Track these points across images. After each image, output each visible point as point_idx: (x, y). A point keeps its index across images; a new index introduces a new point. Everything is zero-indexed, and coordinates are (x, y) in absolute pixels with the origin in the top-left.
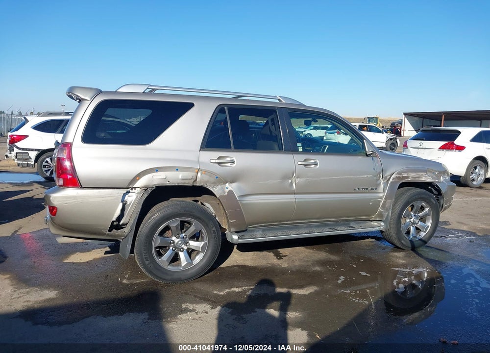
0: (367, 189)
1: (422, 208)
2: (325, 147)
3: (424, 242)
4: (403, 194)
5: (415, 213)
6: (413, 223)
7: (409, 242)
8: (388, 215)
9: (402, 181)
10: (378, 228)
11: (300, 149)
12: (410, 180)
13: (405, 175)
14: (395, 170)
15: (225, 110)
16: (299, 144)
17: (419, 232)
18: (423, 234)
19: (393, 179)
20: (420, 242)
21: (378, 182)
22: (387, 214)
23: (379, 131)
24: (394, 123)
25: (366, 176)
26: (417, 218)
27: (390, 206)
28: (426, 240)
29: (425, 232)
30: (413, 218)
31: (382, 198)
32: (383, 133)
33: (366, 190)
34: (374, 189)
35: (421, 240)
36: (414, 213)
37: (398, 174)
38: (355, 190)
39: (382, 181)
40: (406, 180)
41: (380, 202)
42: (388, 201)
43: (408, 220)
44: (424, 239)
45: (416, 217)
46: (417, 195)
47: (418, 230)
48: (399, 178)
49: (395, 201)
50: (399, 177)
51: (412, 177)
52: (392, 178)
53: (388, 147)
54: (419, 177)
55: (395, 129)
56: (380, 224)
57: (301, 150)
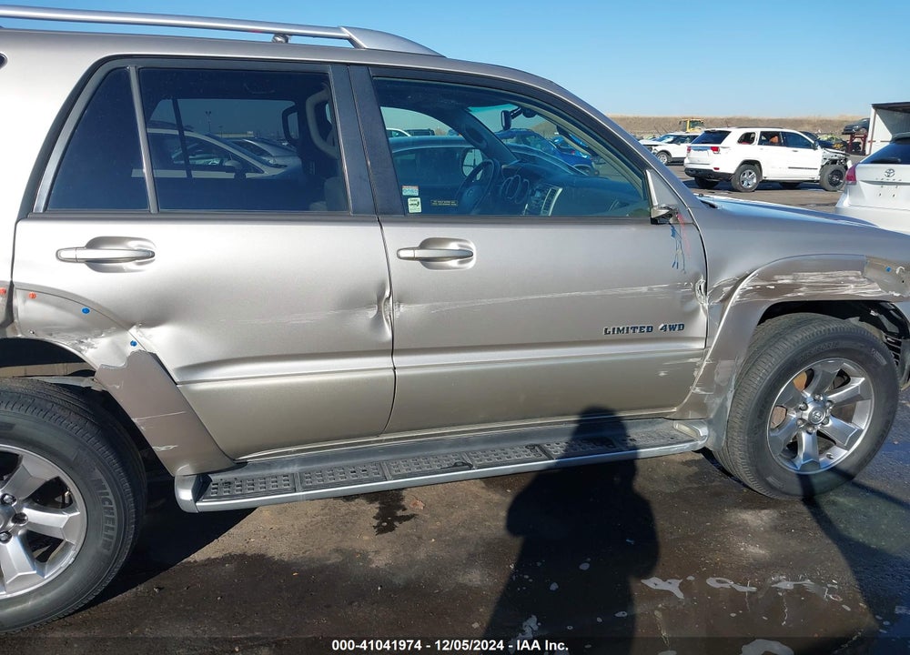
0: (650, 329)
1: (844, 378)
2: (554, 192)
3: (844, 476)
4: (779, 336)
5: (817, 392)
6: (810, 424)
7: (796, 479)
8: (723, 406)
9: (775, 300)
10: (687, 445)
11: (415, 206)
12: (802, 294)
13: (787, 280)
14: (750, 268)
15: (127, 75)
16: (409, 190)
17: (828, 448)
18: (840, 455)
19: (742, 296)
20: (831, 476)
21: (690, 306)
22: (718, 401)
23: (808, 145)
24: (852, 127)
25: (644, 289)
26: (824, 408)
27: (730, 380)
28: (852, 471)
29: (847, 448)
30: (811, 407)
31: (702, 355)
32: (815, 149)
33: (645, 332)
34: (677, 328)
35: (834, 470)
36: (813, 394)
37: (761, 277)
38: (606, 333)
39: (703, 303)
40: (789, 297)
41: (695, 366)
42: (725, 363)
43: (794, 415)
44: (844, 467)
45: (822, 406)
46: (823, 341)
47: (824, 440)
48: (763, 291)
49: (747, 362)
50: (763, 288)
51: (810, 284)
52: (738, 291)
53: (826, 178)
54: (836, 284)
55: (852, 139)
56: (698, 433)
57: (418, 209)
